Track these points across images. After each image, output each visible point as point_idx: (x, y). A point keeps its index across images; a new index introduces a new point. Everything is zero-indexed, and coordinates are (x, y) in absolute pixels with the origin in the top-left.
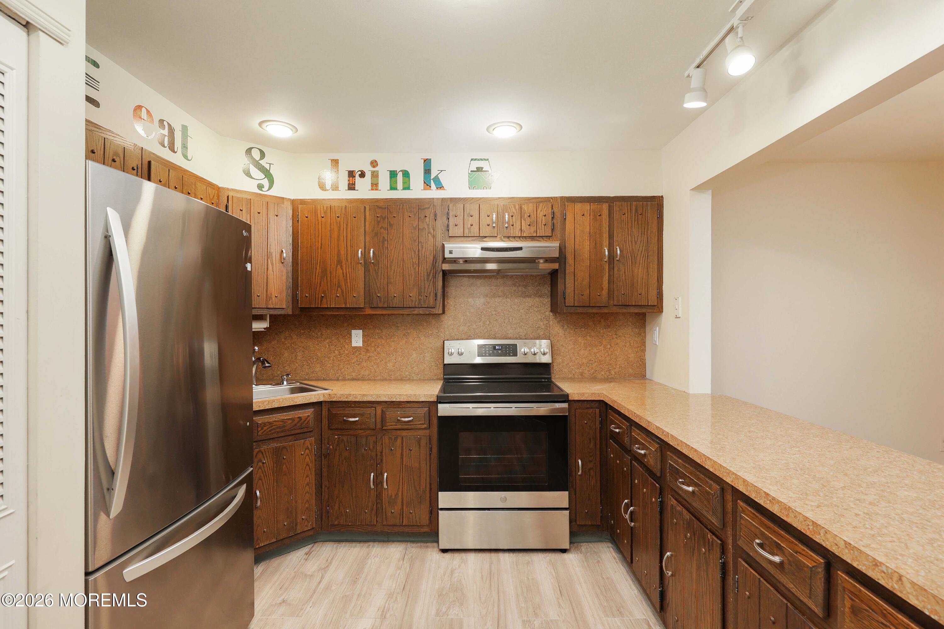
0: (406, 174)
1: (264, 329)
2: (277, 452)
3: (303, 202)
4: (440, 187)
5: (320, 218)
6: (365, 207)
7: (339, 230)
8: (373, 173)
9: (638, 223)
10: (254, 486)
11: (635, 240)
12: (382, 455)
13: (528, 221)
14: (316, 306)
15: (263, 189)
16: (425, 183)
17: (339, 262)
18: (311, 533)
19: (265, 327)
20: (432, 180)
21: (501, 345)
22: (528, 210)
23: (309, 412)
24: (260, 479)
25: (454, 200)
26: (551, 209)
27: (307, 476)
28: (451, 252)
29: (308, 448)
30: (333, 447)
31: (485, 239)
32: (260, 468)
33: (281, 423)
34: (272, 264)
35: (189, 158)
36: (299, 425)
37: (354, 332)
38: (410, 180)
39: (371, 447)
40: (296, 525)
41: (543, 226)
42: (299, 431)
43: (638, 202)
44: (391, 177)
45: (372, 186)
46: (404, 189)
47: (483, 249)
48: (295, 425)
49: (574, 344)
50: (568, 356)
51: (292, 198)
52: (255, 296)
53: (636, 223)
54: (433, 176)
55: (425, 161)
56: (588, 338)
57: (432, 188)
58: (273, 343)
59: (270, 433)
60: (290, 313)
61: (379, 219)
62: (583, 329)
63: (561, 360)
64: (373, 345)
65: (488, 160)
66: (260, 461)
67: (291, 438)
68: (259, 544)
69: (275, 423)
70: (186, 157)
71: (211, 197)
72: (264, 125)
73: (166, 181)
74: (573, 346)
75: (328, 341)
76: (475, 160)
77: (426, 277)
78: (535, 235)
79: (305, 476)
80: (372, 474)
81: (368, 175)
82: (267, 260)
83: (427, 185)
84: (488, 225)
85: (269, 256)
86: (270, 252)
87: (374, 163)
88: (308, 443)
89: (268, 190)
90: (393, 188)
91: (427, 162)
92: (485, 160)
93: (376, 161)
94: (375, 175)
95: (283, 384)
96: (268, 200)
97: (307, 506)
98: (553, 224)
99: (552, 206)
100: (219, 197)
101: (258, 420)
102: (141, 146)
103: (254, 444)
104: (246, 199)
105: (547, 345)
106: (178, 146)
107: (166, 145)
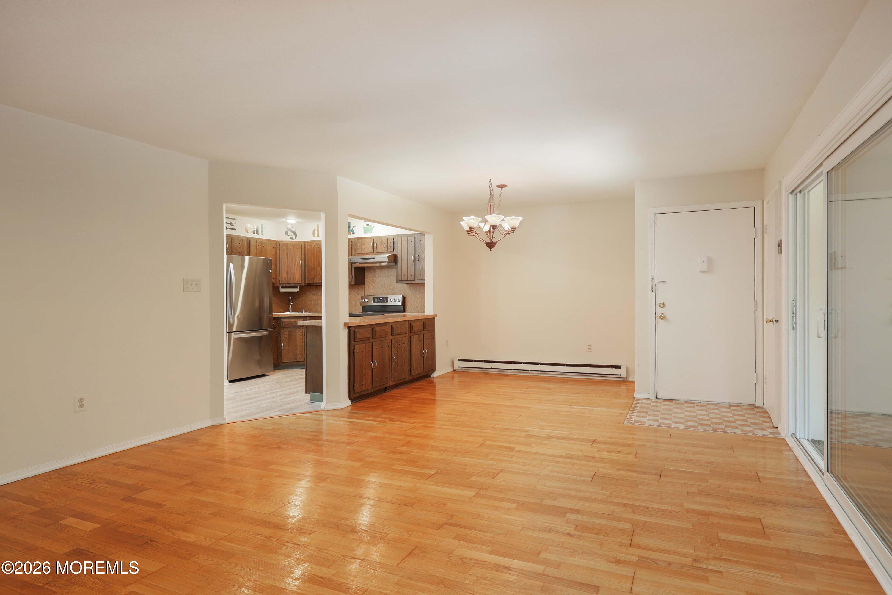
2: (289, 332)
3: (308, 242)
4: (354, 233)
5: (313, 248)
7: (319, 252)
10: (282, 342)
13: (384, 245)
14: (312, 282)
15: (293, 239)
16: (348, 231)
17: (319, 265)
18: (303, 363)
19: (297, 291)
20: (351, 231)
21: (383, 298)
22: (384, 242)
24: (284, 340)
25: (359, 239)
27: (301, 342)
28: (350, 260)
29: (301, 332)
31: (369, 254)
32: (283, 336)
33: (291, 322)
34: (296, 267)
41: (389, 247)
47: (361, 259)
49: (415, 298)
50: (412, 303)
51: (303, 241)
52: (290, 278)
56: (421, 295)
57: (351, 234)
58: (304, 297)
59: (287, 325)
60: (304, 285)
63: (409, 305)
66: (284, 334)
67: (295, 328)
68: (283, 361)
69: (289, 322)
70: (263, 235)
71: (273, 246)
73: (256, 244)
78: (387, 251)
82: (294, 266)
83: (349, 233)
84: (370, 248)
85: (295, 263)
88: (301, 330)
89: (295, 239)
91: (349, 224)
95: (302, 312)
96: (294, 243)
97: (301, 352)
98: (394, 246)
99: (393, 239)
100: (276, 244)
101: (283, 320)
102: (247, 236)
103: (282, 328)
104: (286, 244)
105: (400, 297)
106: (260, 232)
107: (256, 233)
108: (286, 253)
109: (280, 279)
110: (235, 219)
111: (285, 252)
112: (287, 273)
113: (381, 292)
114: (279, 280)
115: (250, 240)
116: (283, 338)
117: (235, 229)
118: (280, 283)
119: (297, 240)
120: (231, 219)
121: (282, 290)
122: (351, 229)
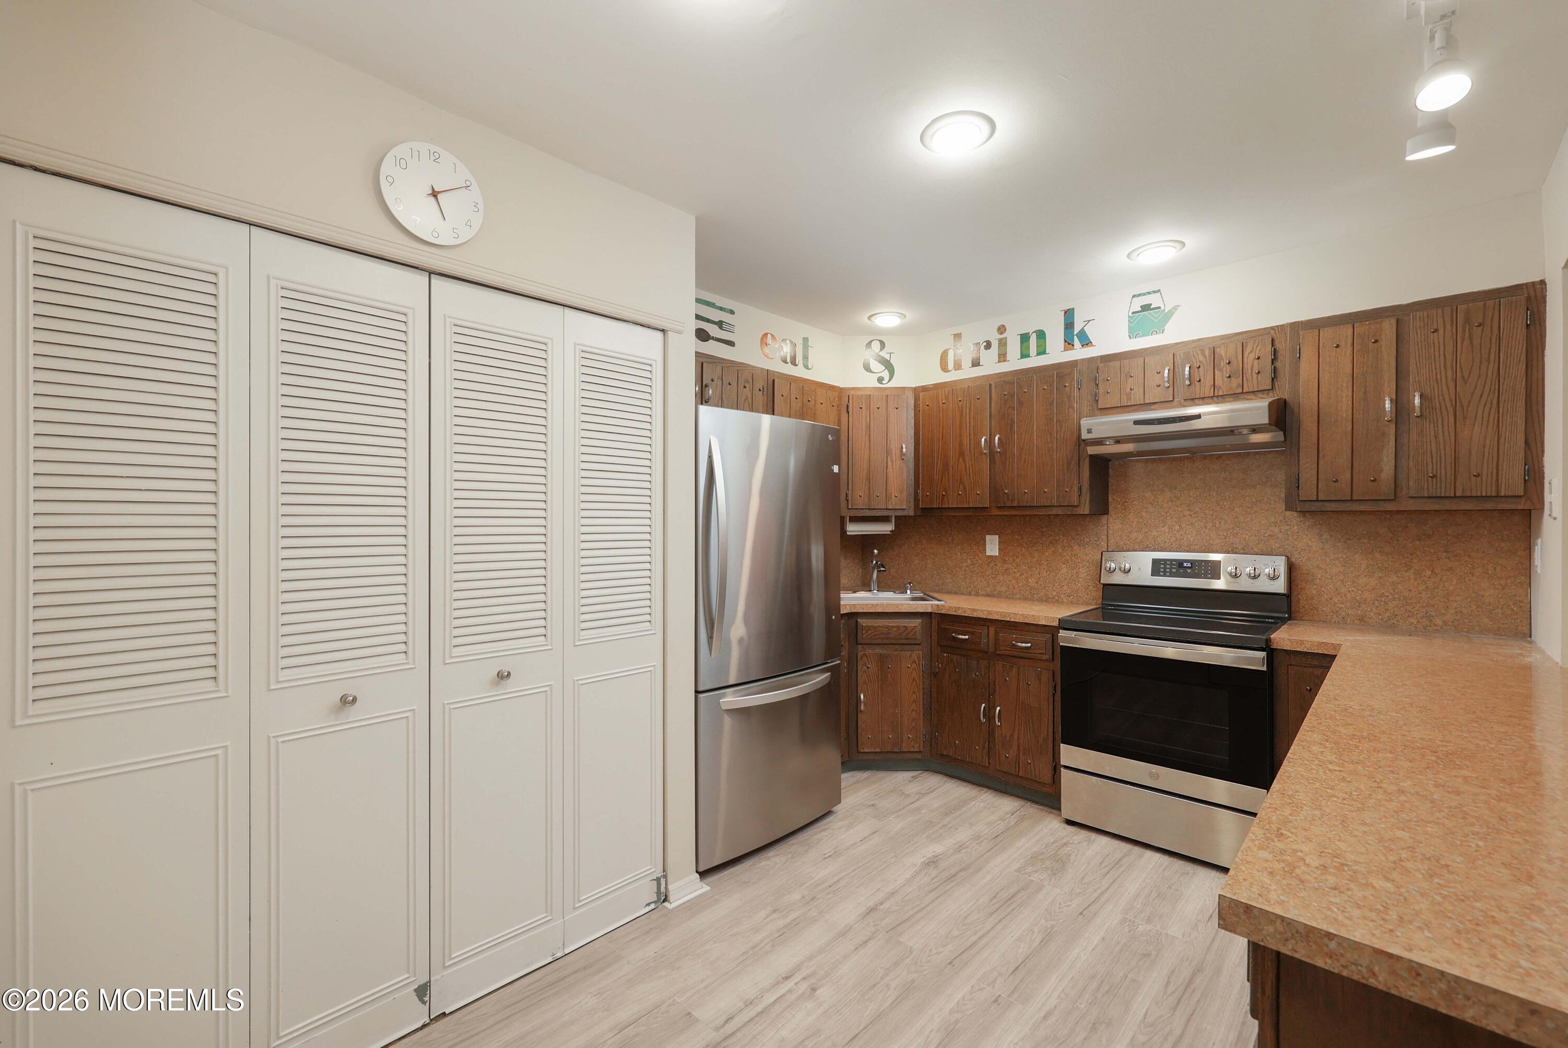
0: (1041, 335)
1: (891, 531)
2: (882, 659)
3: (924, 389)
4: (1086, 343)
5: (941, 405)
6: (990, 385)
7: (961, 416)
8: (1000, 340)
9: (1471, 342)
10: (859, 688)
11: (1463, 377)
12: (994, 684)
13: (1227, 370)
14: (937, 506)
15: (883, 382)
16: (1065, 341)
17: (962, 454)
18: (919, 756)
19: (891, 529)
20: (1075, 337)
21: (1192, 562)
22: (1226, 356)
23: (916, 622)
24: (865, 683)
25: (1108, 358)
26: (1270, 345)
27: (914, 693)
28: (1089, 431)
29: (914, 662)
30: (942, 665)
31: (1154, 407)
32: (865, 671)
33: (885, 629)
34: (892, 461)
35: (810, 367)
36: (904, 634)
37: (988, 537)
38: (1045, 342)
39: (983, 673)
40: (902, 742)
41: (1255, 376)
42: (905, 642)
43: (1471, 305)
44: (1022, 343)
45: (999, 358)
46: (1038, 354)
47: (1137, 423)
48: (901, 634)
50: (1331, 586)
51: (914, 386)
52: (875, 496)
53: (1467, 342)
54: (1077, 330)
55: (1066, 313)
57: (1075, 347)
59: (874, 638)
60: (912, 513)
61: (1006, 397)
62: (1365, 541)
64: (1011, 554)
65: (1159, 291)
66: (865, 664)
67: (895, 646)
68: (863, 749)
69: (879, 629)
70: (806, 367)
71: (832, 399)
72: (873, 318)
73: (788, 395)
74: (1342, 569)
75: (959, 547)
76: (1139, 295)
77: (1065, 466)
78: (1240, 390)
79: (911, 692)
80: (983, 705)
81: (995, 345)
82: (887, 457)
83: (1069, 344)
84: (1159, 386)
85: (888, 452)
86: (889, 449)
87: (1002, 329)
88: (915, 656)
90: (1025, 355)
91: (1069, 314)
92: (1154, 292)
93: (1004, 326)
94: (1003, 343)
95: (906, 593)
96: (888, 392)
97: (913, 724)
98: (1275, 370)
99: (1273, 340)
100: (840, 398)
101: (863, 622)
102: (767, 368)
103: (859, 646)
104: (866, 395)
105: (1280, 564)
106: (799, 359)
107: (788, 360)
108: (866, 421)
109: (849, 498)
110: (732, 312)
111: (864, 419)
112: (868, 479)
113: (1174, 539)
114: (848, 500)
115: (774, 381)
116: (862, 678)
117: (731, 343)
118: (850, 507)
119: (894, 384)
120: (721, 309)
121: (853, 529)
122: (1076, 331)
